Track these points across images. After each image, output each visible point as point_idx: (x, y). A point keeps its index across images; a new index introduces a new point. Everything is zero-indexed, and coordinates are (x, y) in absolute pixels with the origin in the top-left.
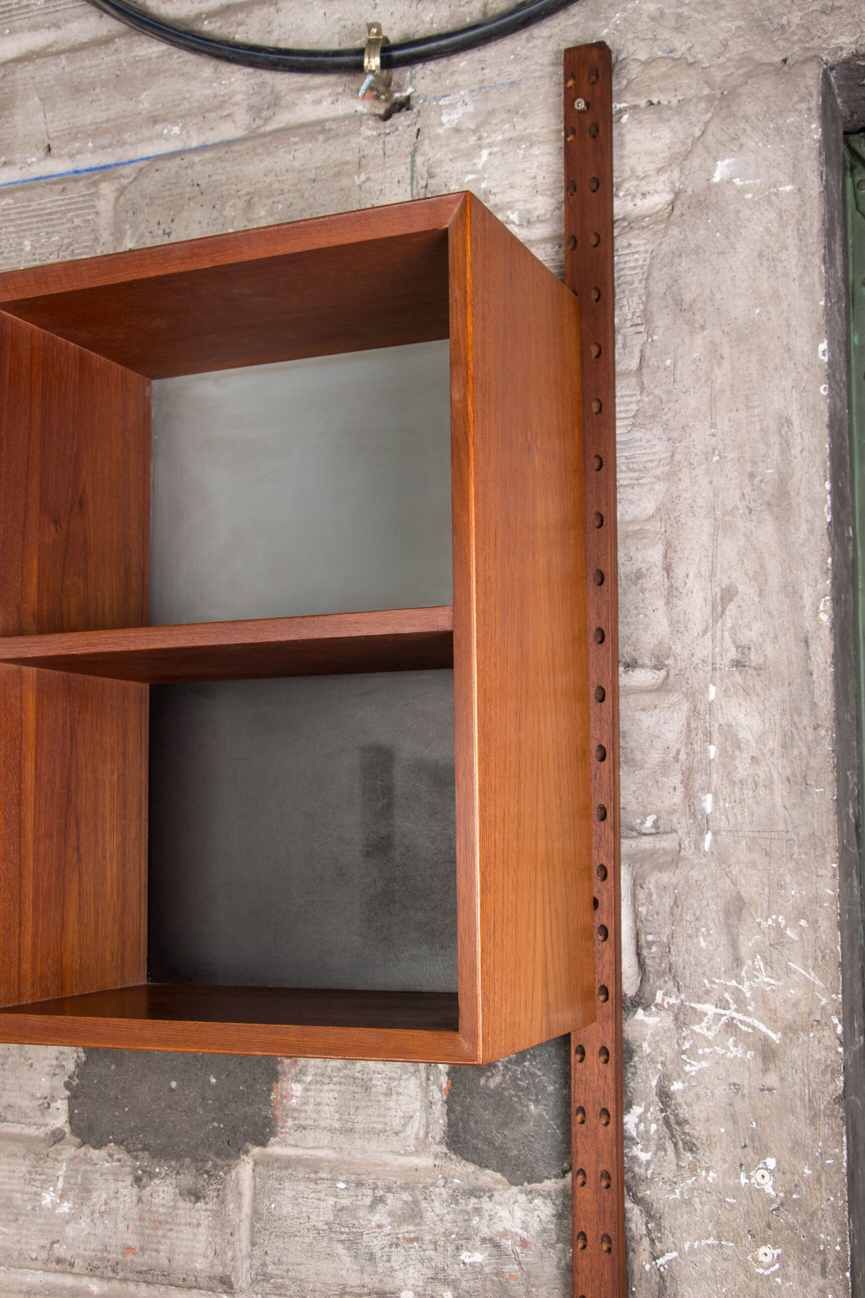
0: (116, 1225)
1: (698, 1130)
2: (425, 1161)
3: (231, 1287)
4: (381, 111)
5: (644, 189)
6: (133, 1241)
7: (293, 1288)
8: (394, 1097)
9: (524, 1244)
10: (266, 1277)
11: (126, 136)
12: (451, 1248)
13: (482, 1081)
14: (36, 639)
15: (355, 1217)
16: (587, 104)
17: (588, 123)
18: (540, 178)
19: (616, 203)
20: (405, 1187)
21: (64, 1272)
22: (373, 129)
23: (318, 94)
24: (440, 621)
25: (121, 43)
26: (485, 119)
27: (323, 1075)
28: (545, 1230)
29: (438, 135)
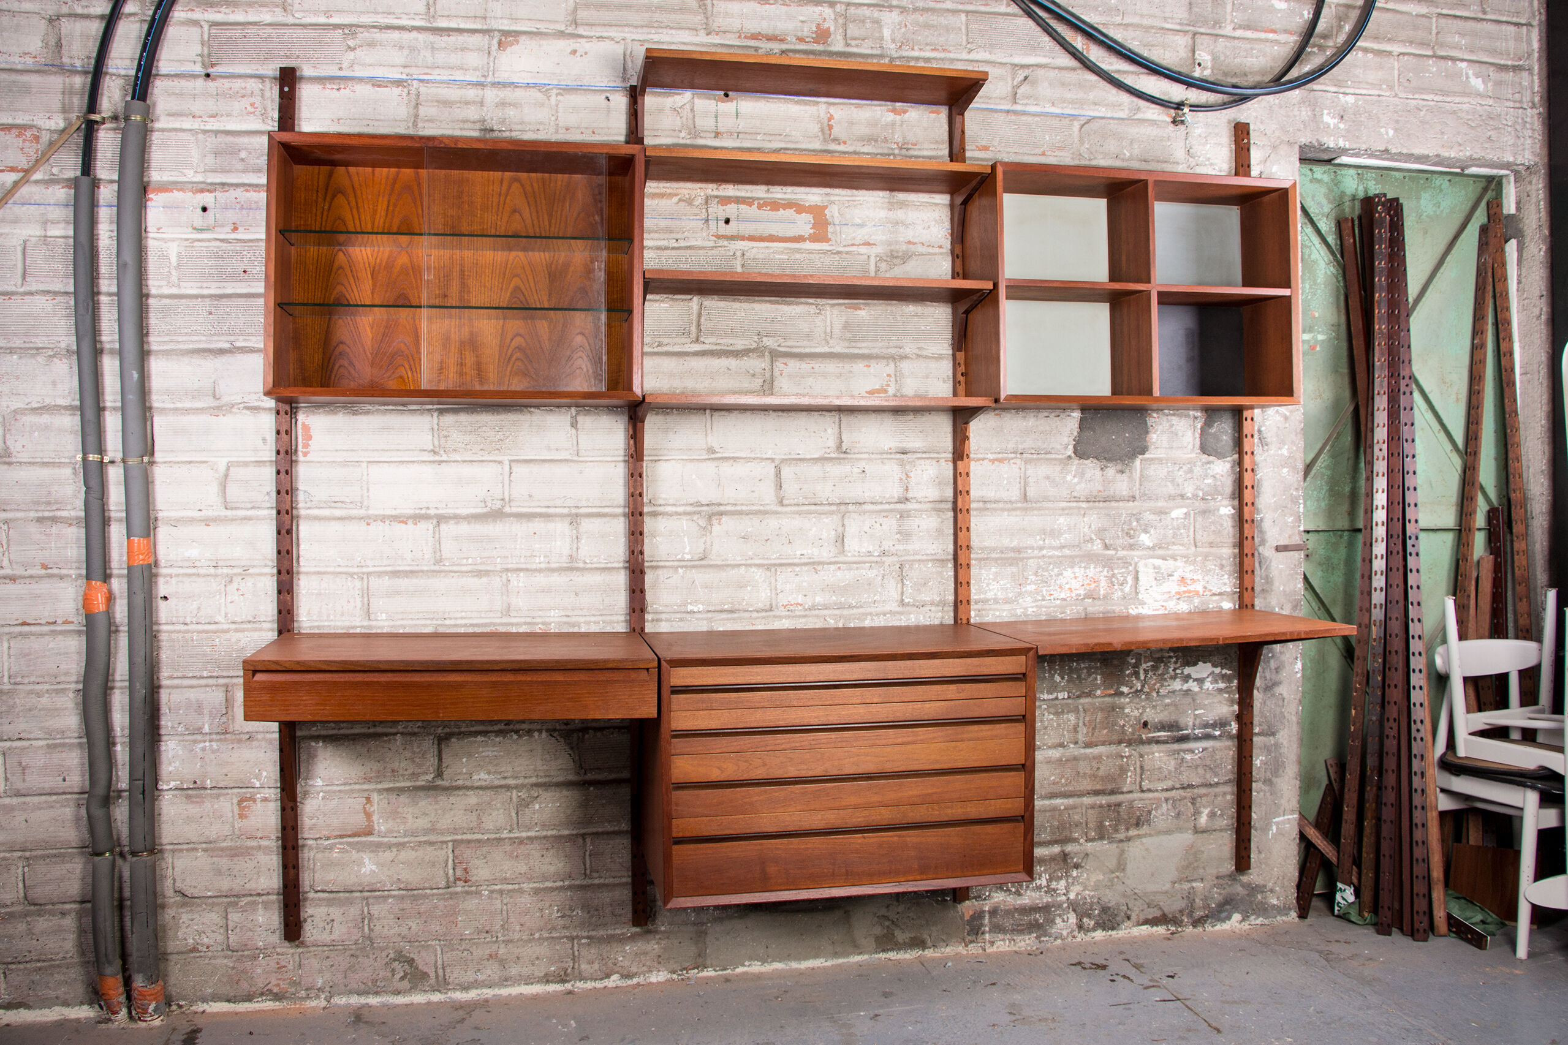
0: (1094, 484)
1: (1269, 440)
2: (1193, 455)
3: (1135, 499)
4: (1174, 122)
6: (1101, 488)
7: (1154, 497)
9: (1222, 476)
10: (1145, 495)
11: (1084, 106)
12: (1201, 479)
15: (1173, 474)
20: (1188, 464)
22: (1173, 128)
23: (1154, 111)
25: (1079, 72)
26: (1208, 135)
28: (1228, 472)
29: (1194, 136)
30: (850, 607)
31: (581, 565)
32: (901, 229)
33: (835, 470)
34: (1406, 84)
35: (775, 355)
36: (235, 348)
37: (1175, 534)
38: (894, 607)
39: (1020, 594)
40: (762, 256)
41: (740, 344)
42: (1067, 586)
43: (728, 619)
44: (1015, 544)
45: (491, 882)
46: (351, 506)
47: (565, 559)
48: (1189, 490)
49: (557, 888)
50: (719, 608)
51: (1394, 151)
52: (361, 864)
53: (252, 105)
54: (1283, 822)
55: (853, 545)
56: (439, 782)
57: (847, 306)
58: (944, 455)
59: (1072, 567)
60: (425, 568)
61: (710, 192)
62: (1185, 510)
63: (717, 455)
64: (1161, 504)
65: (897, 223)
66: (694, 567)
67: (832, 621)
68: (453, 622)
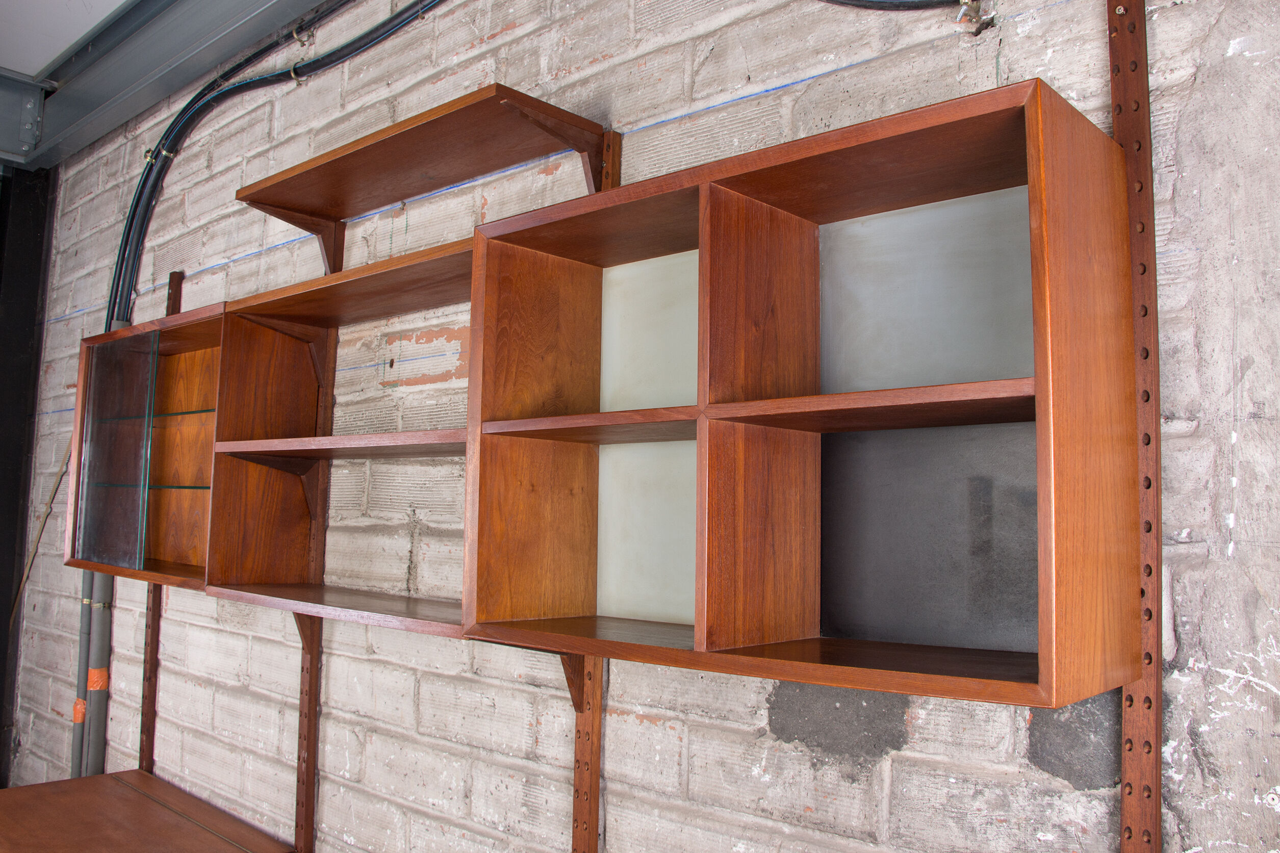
0: (799, 792)
2: (1012, 769)
3: (876, 840)
4: (974, 30)
5: (1173, 66)
6: (811, 804)
7: (918, 844)
8: (991, 723)
9: (1084, 831)
10: (900, 836)
11: (798, 64)
12: (1030, 829)
13: (1055, 716)
14: (743, 404)
15: (961, 803)
16: (1126, 10)
17: (1127, 23)
18: (1091, 66)
19: (1151, 78)
20: (998, 785)
21: (767, 818)
22: (968, 42)
23: (928, 23)
24: (1025, 389)
26: (1049, 28)
27: (940, 705)
28: (1100, 823)
29: (1015, 42)
31: (283, 760)
33: (466, 696)
35: (422, 532)
40: (415, 404)
41: (395, 518)
46: (180, 663)
47: (275, 749)
50: (364, 847)
55: (480, 808)
60: (207, 732)
63: (375, 657)
66: (351, 788)
68: (218, 791)
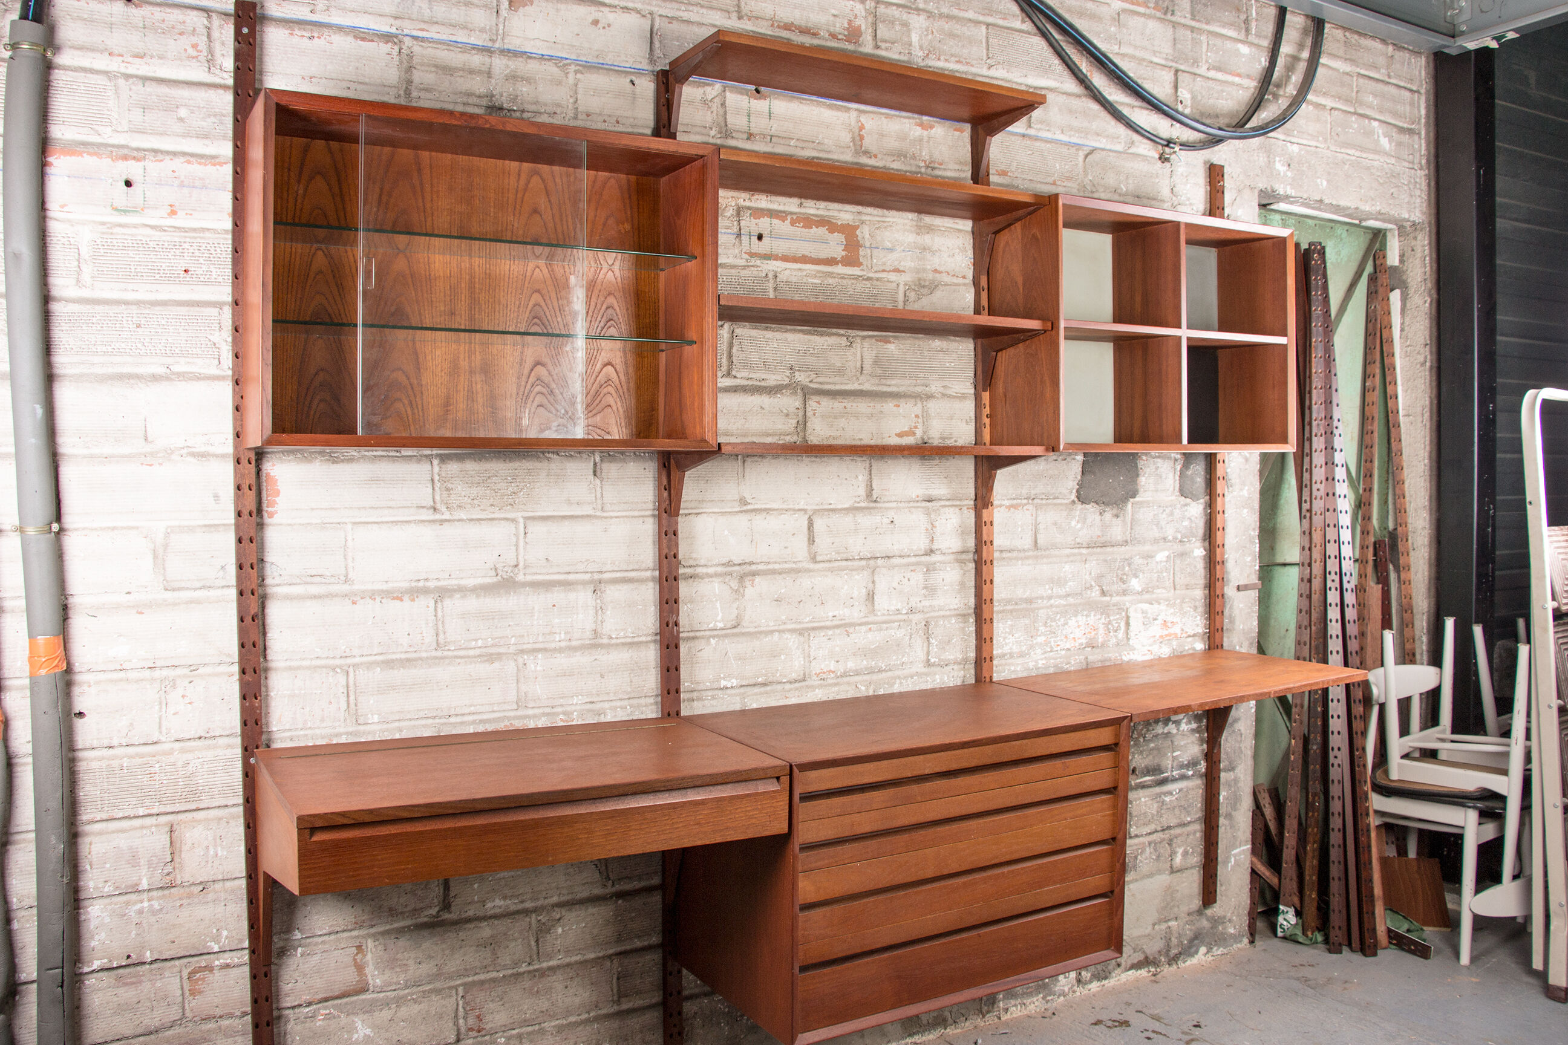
0: (1095, 529)
2: (1173, 498)
3: (1127, 543)
6: (1100, 534)
7: (1142, 541)
8: (1167, 479)
9: (1196, 518)
10: (1135, 539)
12: (1180, 522)
13: (1188, 473)
15: (1158, 517)
18: (1201, 199)
20: (1170, 506)
22: (1160, 165)
26: (1189, 174)
27: (1150, 474)
28: (1201, 513)
29: (1177, 174)
30: (880, 671)
31: (605, 641)
32: (928, 255)
33: (866, 521)
34: (1336, 138)
35: (807, 393)
36: (174, 374)
37: (1159, 577)
38: (919, 667)
39: (1032, 647)
40: (795, 280)
41: (773, 379)
42: (1072, 636)
43: (761, 693)
44: (1027, 595)
45: (505, 1029)
46: (332, 580)
47: (589, 634)
48: (1170, 533)
49: (582, 1022)
50: (752, 682)
51: (1327, 201)
52: (352, 1029)
53: (195, 46)
54: (1239, 854)
55: (883, 603)
56: (446, 916)
57: (879, 339)
58: (966, 502)
59: (1076, 616)
60: (424, 655)
61: (741, 202)
62: (1166, 553)
63: (749, 507)
64: (1147, 547)
65: (925, 249)
66: (726, 636)
67: (863, 688)
68: (459, 719)
